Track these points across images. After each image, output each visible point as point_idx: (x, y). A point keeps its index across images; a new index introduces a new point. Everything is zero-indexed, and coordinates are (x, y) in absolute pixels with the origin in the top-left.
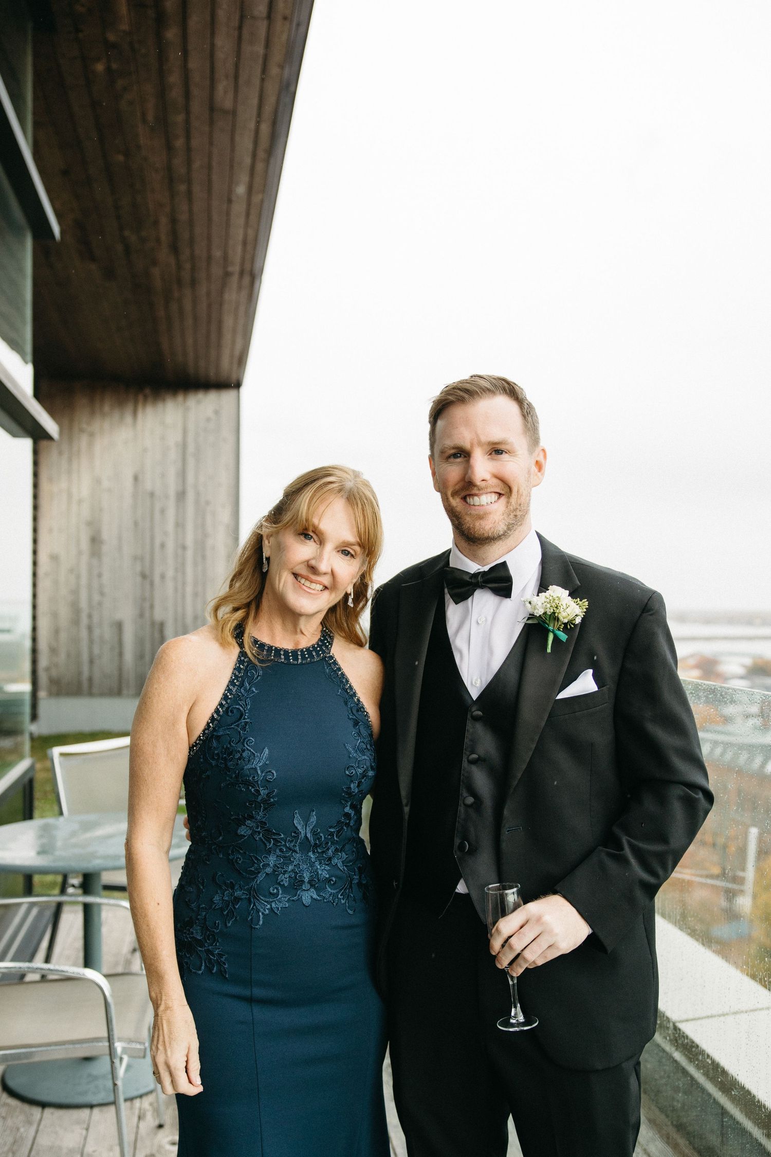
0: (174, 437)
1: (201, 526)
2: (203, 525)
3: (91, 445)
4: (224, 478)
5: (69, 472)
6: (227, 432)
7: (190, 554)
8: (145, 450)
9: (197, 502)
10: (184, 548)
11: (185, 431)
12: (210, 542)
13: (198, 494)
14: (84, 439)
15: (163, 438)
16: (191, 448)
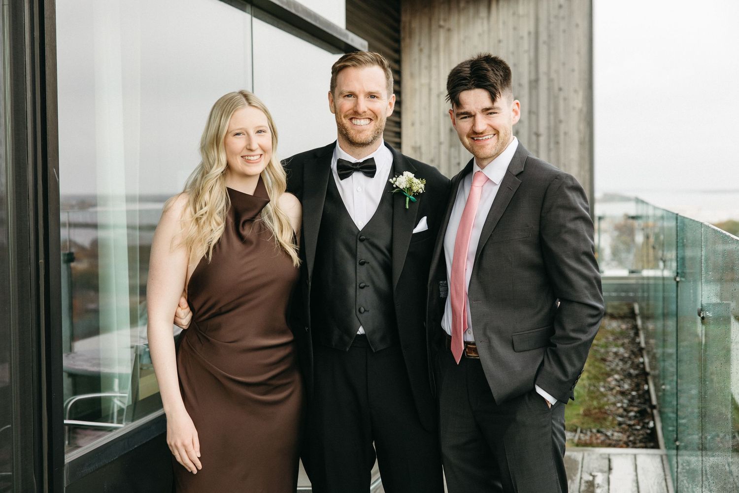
0: (527, 26)
1: (554, 112)
2: (556, 110)
3: (448, 40)
4: (577, 63)
5: (429, 68)
6: (580, 19)
7: (543, 140)
8: (500, 41)
9: (549, 89)
10: (538, 135)
11: (537, 19)
12: (562, 128)
13: (550, 80)
14: (442, 34)
15: (515, 29)
16: (543, 37)
